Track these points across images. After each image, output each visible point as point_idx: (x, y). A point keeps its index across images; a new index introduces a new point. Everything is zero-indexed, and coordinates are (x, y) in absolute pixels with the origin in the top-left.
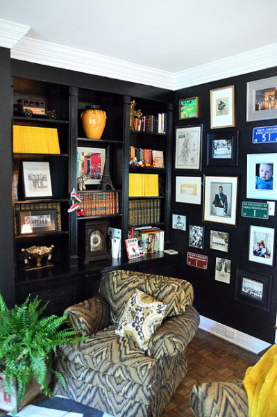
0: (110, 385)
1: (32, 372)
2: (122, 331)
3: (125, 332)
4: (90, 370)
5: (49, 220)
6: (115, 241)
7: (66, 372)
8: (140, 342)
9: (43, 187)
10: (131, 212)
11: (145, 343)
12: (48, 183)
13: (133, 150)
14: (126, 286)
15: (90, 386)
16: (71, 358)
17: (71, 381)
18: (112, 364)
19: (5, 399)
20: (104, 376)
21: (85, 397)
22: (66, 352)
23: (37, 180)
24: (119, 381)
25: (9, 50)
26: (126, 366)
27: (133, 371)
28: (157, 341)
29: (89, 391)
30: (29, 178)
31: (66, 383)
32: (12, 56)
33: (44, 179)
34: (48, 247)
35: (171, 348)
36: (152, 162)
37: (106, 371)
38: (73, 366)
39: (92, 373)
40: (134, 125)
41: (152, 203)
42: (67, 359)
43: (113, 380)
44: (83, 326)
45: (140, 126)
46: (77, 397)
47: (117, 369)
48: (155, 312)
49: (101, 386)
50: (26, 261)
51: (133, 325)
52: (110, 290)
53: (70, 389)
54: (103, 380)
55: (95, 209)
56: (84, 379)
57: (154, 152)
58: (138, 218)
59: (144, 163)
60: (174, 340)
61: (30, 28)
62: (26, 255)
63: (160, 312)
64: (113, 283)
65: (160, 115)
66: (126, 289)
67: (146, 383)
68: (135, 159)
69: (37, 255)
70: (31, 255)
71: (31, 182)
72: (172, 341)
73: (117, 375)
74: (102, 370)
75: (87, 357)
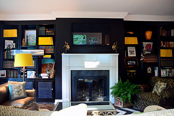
0: (148, 104)
1: (127, 97)
2: (153, 91)
3: (154, 91)
4: (143, 100)
5: (135, 62)
6: (156, 71)
7: (137, 101)
8: (158, 93)
9: (133, 54)
10: (162, 62)
11: (159, 94)
12: (135, 53)
13: (162, 42)
14: (156, 80)
15: (143, 104)
16: (138, 96)
17: (138, 103)
18: (149, 97)
19: (120, 104)
20: (147, 101)
21: (141, 108)
22: (137, 95)
23: (132, 52)
24: (150, 102)
25: (123, 19)
26: (152, 98)
27: (154, 99)
28: (163, 93)
29: (143, 106)
30: (129, 51)
31: (137, 104)
32: (124, 20)
33: (134, 51)
34: (135, 70)
35: (167, 95)
36: (169, 45)
37: (147, 100)
38: (138, 99)
39: (143, 101)
40: (162, 34)
41: (169, 59)
42: (137, 97)
43: (149, 102)
44: (142, 90)
45: (164, 35)
46: (139, 108)
47: (150, 99)
48: (163, 85)
49: (146, 104)
50: (128, 74)
51: (156, 89)
52: (151, 82)
53: (138, 106)
54: (146, 102)
55: (149, 60)
56: (141, 102)
57: (170, 42)
58: (164, 64)
59: (166, 46)
60: (168, 92)
61: (128, 13)
62: (128, 72)
63: (164, 85)
64: (152, 79)
65: (172, 30)
66: (156, 81)
67: (158, 103)
68: (163, 45)
69: (131, 72)
70: (130, 72)
71: (130, 52)
72: (167, 93)
73: (150, 100)
74: (146, 99)
75: (142, 96)
